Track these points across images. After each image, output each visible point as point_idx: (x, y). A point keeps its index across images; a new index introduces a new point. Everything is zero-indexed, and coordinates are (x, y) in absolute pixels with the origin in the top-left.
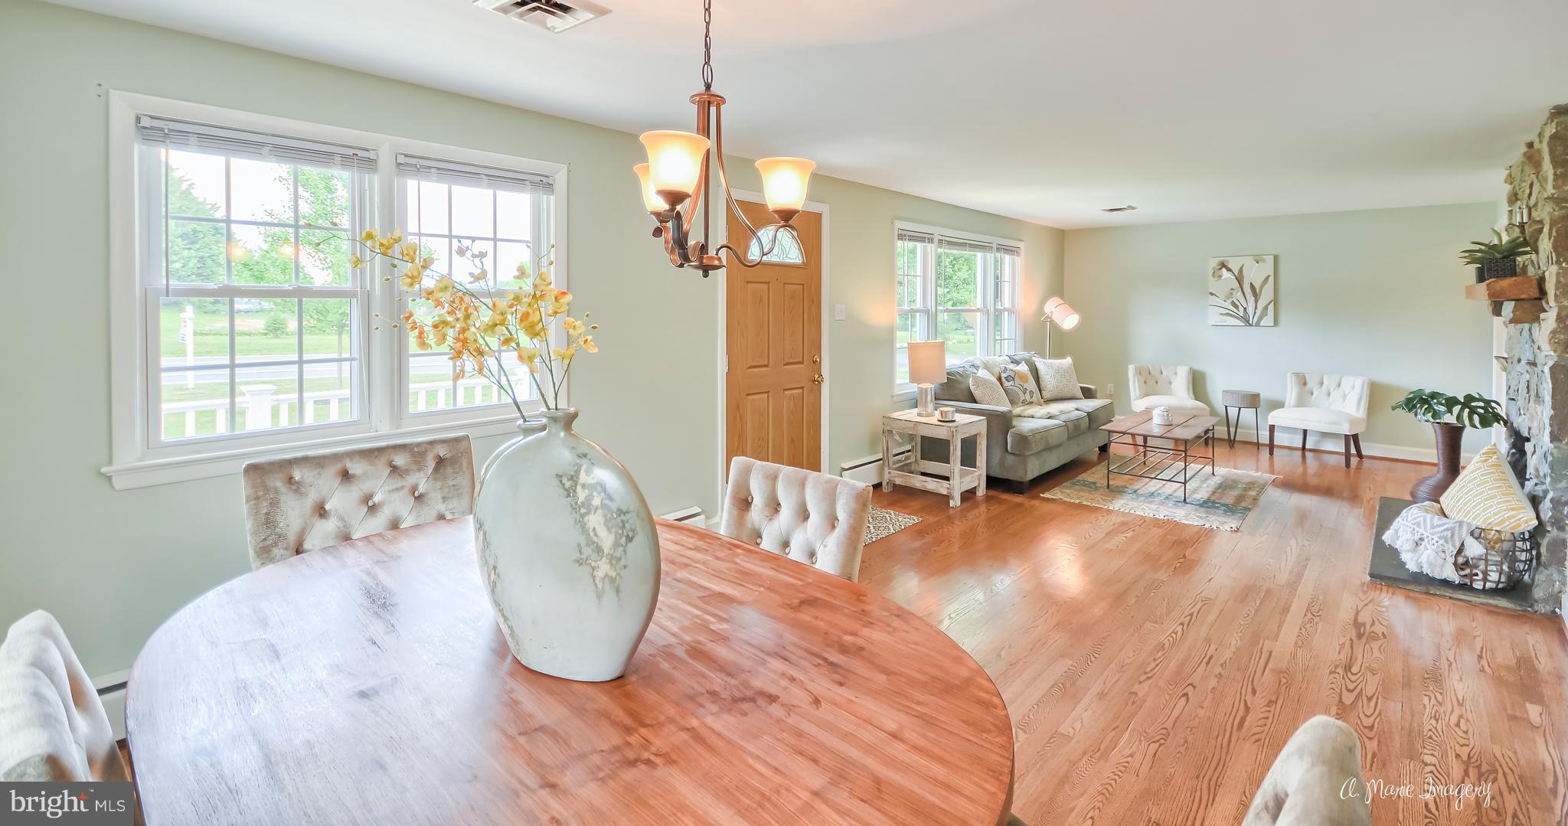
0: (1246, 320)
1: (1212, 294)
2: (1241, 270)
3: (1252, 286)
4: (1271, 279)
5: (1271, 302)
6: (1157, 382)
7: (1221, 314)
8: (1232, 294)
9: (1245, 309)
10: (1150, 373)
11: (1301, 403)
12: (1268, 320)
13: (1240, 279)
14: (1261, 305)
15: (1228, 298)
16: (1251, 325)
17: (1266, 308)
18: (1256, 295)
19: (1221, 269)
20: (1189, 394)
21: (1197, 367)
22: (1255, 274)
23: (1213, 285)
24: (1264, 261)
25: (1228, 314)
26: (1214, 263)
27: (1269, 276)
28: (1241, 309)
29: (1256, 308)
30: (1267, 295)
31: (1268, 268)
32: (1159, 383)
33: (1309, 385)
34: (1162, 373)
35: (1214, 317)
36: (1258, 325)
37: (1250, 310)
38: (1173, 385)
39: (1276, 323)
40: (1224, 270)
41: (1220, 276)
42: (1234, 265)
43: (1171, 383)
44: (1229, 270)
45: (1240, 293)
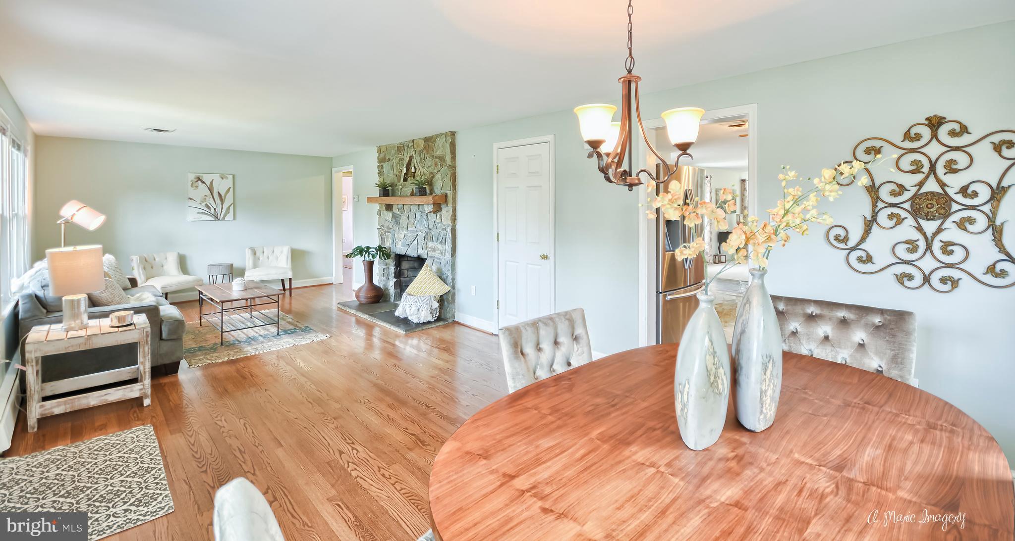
0: (217, 218)
1: (191, 199)
2: (211, 183)
3: (219, 194)
4: (231, 190)
5: (231, 205)
6: (152, 268)
7: (198, 213)
8: (206, 199)
9: (215, 209)
10: (146, 261)
11: (255, 266)
12: (230, 216)
13: (211, 190)
14: (225, 206)
15: (203, 202)
16: (219, 220)
17: (228, 209)
18: (222, 201)
19: (197, 181)
20: (179, 272)
21: (181, 253)
22: (221, 186)
23: (192, 193)
24: (227, 178)
25: (202, 213)
26: (192, 177)
27: (230, 188)
28: (212, 210)
29: (222, 208)
30: (228, 201)
31: (229, 183)
32: (154, 269)
33: (257, 254)
34: (155, 260)
35: (192, 214)
36: (223, 219)
37: (219, 210)
38: (165, 267)
39: (234, 218)
40: (199, 182)
41: (197, 187)
42: (207, 179)
43: (162, 266)
44: (203, 182)
45: (212, 198)
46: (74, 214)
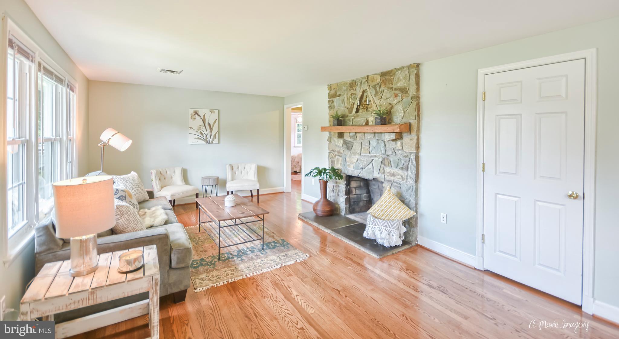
0: (207, 142)
1: (190, 128)
2: (204, 116)
3: (209, 125)
4: (217, 121)
5: (217, 132)
6: (165, 179)
7: (195, 138)
8: (200, 128)
9: (206, 135)
10: (161, 174)
11: (233, 179)
12: (216, 141)
13: (204, 121)
14: (213, 133)
15: (199, 130)
16: (209, 143)
17: (215, 135)
18: (211, 129)
19: (195, 115)
20: (183, 183)
21: (185, 167)
22: (211, 118)
23: (192, 123)
24: (214, 112)
25: (198, 138)
26: (191, 111)
27: (216, 120)
28: (205, 136)
29: (211, 135)
30: (215, 130)
31: (215, 116)
32: (166, 180)
33: (234, 169)
34: (167, 173)
35: (191, 139)
36: (212, 143)
37: (209, 136)
38: (173, 179)
39: (219, 143)
40: (196, 115)
41: (195, 119)
42: (201, 113)
43: (172, 178)
44: (199, 116)
45: (204, 127)
46: (110, 139)
